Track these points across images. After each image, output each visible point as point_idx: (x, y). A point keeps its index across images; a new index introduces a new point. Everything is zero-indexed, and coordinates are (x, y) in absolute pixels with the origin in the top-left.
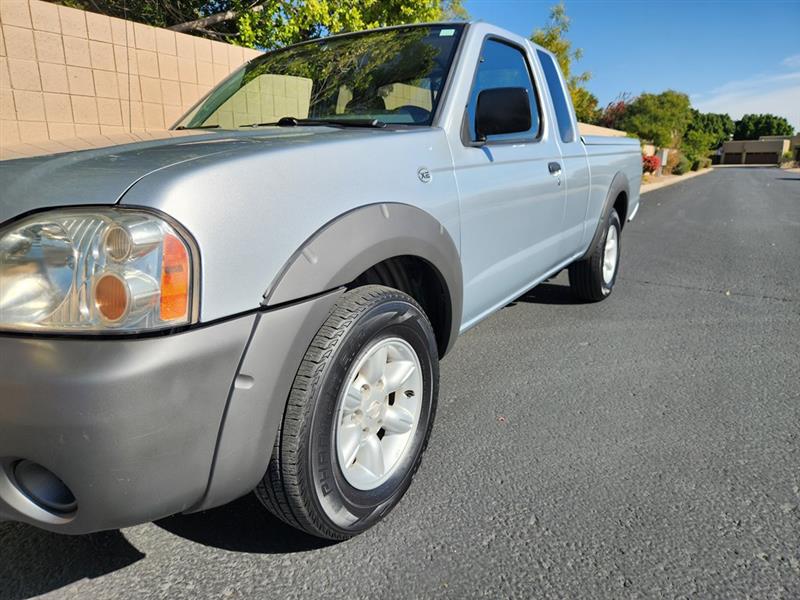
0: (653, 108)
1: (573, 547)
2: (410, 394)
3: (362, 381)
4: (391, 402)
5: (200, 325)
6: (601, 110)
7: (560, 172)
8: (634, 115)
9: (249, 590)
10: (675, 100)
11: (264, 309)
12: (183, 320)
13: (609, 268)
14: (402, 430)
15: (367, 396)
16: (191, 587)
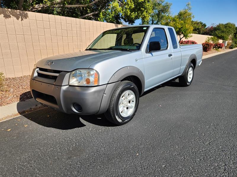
0: (222, 28)
1: (161, 129)
2: (133, 101)
3: (124, 98)
4: (129, 103)
5: (99, 86)
6: (207, 28)
7: (172, 56)
8: (216, 30)
9: (104, 131)
10: (230, 25)
11: (108, 84)
12: (97, 85)
13: (190, 78)
14: (131, 108)
15: (124, 101)
16: (94, 130)
